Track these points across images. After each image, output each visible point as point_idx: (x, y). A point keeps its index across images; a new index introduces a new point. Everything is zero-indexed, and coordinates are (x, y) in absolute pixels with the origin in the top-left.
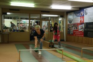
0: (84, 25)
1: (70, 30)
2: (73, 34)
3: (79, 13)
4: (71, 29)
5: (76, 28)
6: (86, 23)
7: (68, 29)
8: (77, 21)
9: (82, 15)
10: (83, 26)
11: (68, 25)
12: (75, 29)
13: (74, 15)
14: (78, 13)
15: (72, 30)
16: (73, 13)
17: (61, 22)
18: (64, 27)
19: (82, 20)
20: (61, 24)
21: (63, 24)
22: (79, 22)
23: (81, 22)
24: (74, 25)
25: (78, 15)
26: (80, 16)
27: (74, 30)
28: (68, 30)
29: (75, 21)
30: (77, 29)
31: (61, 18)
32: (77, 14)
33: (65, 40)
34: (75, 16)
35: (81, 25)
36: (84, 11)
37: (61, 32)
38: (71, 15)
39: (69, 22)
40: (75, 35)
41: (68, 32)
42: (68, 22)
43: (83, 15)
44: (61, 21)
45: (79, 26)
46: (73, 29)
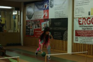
0: (48, 21)
1: (29, 29)
2: (33, 35)
3: (43, 4)
4: (31, 27)
5: (38, 26)
6: (51, 19)
7: (27, 27)
8: (39, 16)
9: (46, 7)
10: (48, 23)
11: (27, 21)
12: (37, 28)
13: (36, 7)
14: (40, 5)
15: (32, 29)
16: (33, 4)
17: (17, 17)
18: (20, 25)
19: (46, 15)
20: (16, 20)
21: (19, 20)
22: (42, 17)
23: (45, 18)
24: (36, 21)
25: (41, 7)
26: (44, 10)
27: (35, 29)
28: (27, 29)
29: (37, 16)
30: (40, 28)
31: (17, 12)
32: (39, 7)
33: (22, 44)
34: (36, 9)
35: (45, 23)
36: (48, 2)
37: (16, 31)
38: (30, 7)
39: (29, 18)
40: (36, 36)
41: (26, 31)
42: (27, 17)
43: (48, 8)
44: (15, 15)
45: (42, 23)
46: (34, 27)
